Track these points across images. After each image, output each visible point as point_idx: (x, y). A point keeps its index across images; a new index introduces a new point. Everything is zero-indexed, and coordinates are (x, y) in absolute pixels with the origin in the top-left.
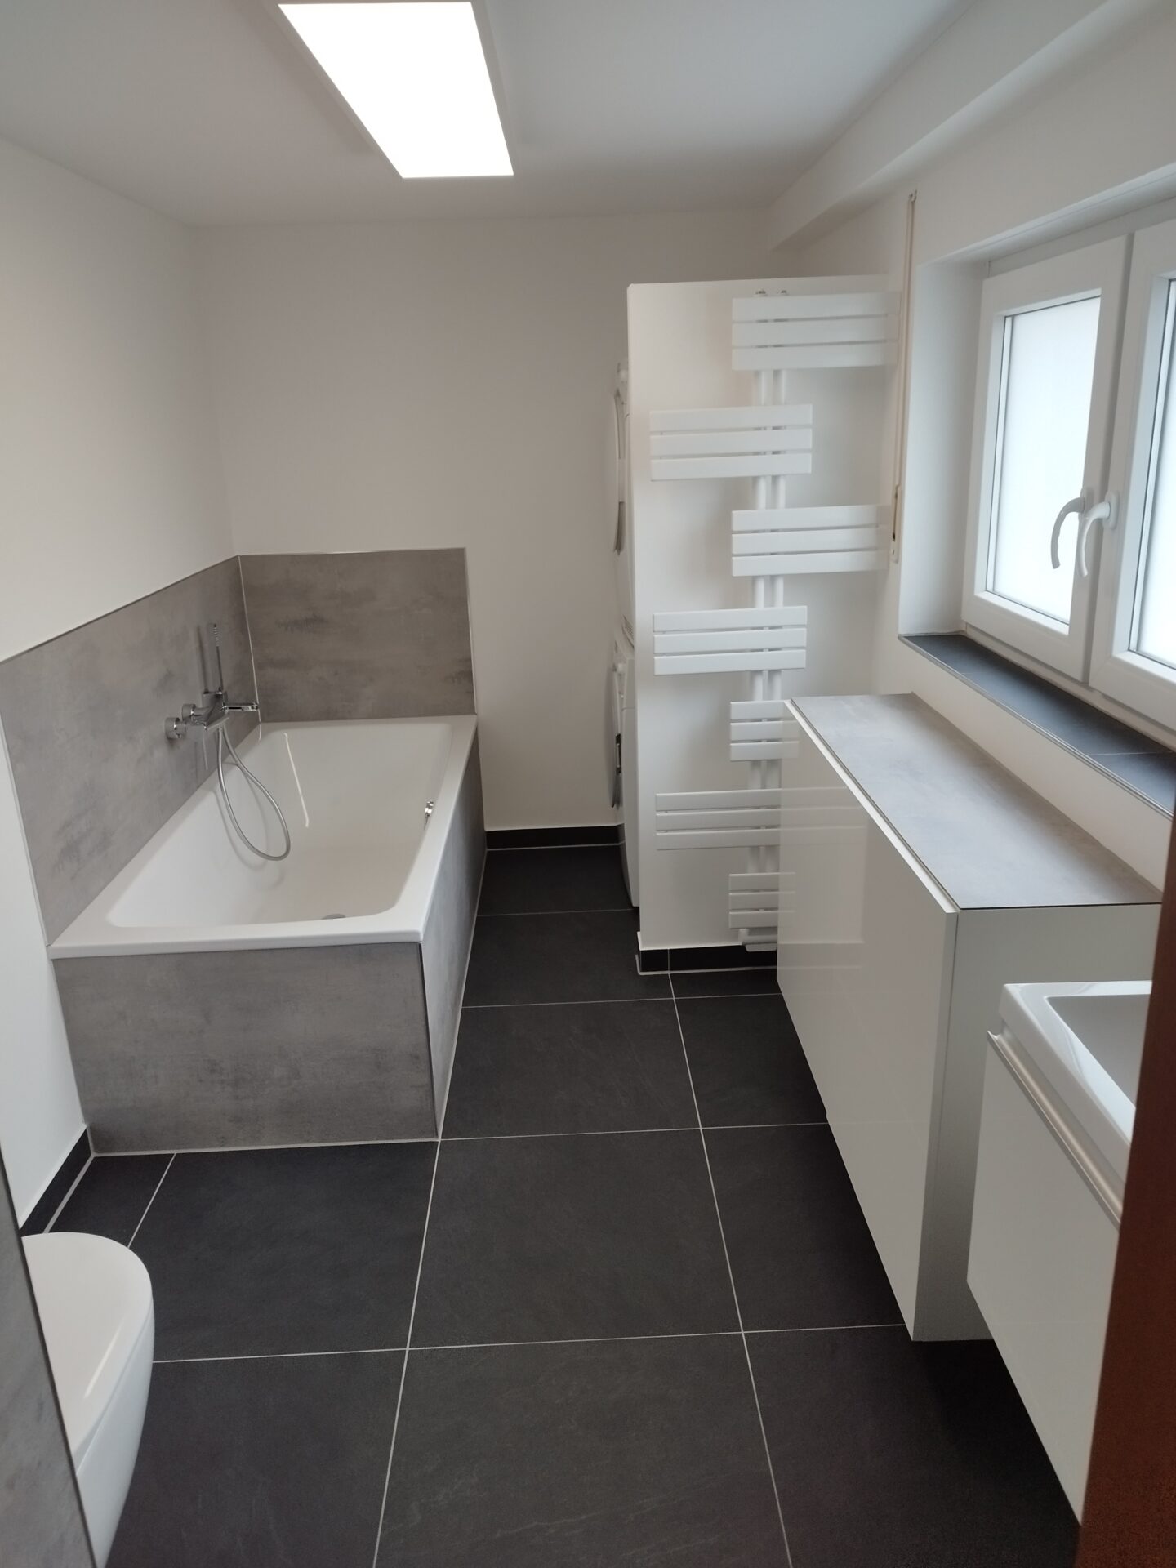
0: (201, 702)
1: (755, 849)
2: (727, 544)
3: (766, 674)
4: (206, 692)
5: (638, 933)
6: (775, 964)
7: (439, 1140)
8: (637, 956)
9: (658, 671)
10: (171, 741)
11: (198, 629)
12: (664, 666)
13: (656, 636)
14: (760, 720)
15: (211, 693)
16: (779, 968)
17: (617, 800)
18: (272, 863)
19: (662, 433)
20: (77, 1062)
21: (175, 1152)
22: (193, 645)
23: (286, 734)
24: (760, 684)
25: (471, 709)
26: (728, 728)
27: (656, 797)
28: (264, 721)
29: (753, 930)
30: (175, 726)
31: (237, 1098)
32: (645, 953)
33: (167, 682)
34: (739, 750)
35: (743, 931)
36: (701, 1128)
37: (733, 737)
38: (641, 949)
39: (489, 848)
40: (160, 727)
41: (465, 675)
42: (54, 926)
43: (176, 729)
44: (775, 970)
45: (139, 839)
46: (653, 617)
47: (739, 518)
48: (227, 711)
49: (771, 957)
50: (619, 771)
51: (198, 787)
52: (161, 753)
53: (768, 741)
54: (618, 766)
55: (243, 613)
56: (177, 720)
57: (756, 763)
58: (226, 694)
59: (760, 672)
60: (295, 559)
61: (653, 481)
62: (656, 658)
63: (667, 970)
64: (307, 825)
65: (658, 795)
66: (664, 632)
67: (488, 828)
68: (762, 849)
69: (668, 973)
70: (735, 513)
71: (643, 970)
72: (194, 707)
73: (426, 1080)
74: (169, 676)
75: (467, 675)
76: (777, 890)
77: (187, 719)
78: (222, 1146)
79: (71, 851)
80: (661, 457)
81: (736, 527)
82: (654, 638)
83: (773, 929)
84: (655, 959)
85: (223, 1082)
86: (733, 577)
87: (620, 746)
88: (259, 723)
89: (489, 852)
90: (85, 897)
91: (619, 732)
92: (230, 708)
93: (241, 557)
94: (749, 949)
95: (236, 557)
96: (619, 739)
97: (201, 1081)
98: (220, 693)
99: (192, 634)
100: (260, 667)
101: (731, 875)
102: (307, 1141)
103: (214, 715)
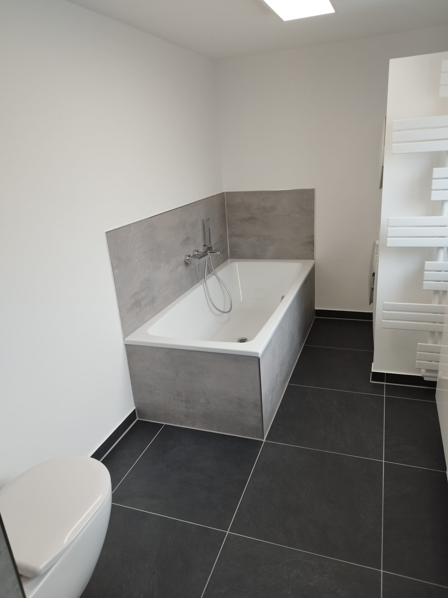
0: (202, 250)
1: (433, 333)
2: (430, 184)
3: (446, 249)
4: (205, 246)
5: (373, 363)
6: (436, 387)
7: (264, 441)
8: (371, 373)
9: (388, 245)
10: (186, 264)
11: (203, 221)
12: (391, 242)
13: (389, 228)
14: (441, 271)
15: (207, 246)
16: (437, 389)
17: (371, 301)
18: (224, 314)
19: (399, 131)
20: (133, 384)
21: (165, 424)
22: (200, 227)
23: (237, 264)
24: (442, 253)
25: (312, 258)
26: (422, 274)
27: (383, 303)
28: (230, 258)
29: (428, 371)
30: (188, 258)
31: (187, 407)
32: (373, 372)
33: (187, 241)
34: (427, 285)
35: (423, 371)
36: (384, 461)
37: (425, 279)
38: (372, 371)
39: (316, 316)
40: (182, 258)
41: (311, 243)
42: (126, 333)
43: (188, 259)
44: (435, 390)
45: (168, 301)
46: (388, 219)
47: (437, 172)
48: (209, 253)
49: (434, 384)
50: (373, 289)
51: (198, 282)
52: (182, 268)
53: (444, 281)
54: (373, 287)
55: (224, 215)
56: (189, 256)
57: (436, 292)
58: (212, 246)
59: (442, 248)
60: (246, 193)
61: (392, 154)
62: (388, 238)
63: (384, 382)
64: (241, 300)
65: (384, 302)
66: (393, 227)
67: (316, 308)
68: (437, 334)
69: (385, 383)
70: (434, 169)
71: (373, 380)
72: (198, 251)
73: (260, 415)
74: (188, 238)
75: (312, 243)
76: (439, 353)
77: (194, 256)
78: (181, 425)
79: (137, 303)
80: (398, 143)
81: (434, 176)
82: (388, 229)
83: (436, 371)
84: (379, 376)
85: (182, 400)
86: (431, 201)
87: (374, 278)
88: (229, 259)
89: (316, 318)
90: (142, 321)
91: (374, 271)
92: (210, 252)
93: (226, 192)
94: (425, 379)
95: (224, 193)
96: (374, 274)
97: (174, 399)
98: (210, 246)
99: (200, 222)
100: (230, 237)
101: (418, 343)
102: (212, 430)
103: (205, 254)
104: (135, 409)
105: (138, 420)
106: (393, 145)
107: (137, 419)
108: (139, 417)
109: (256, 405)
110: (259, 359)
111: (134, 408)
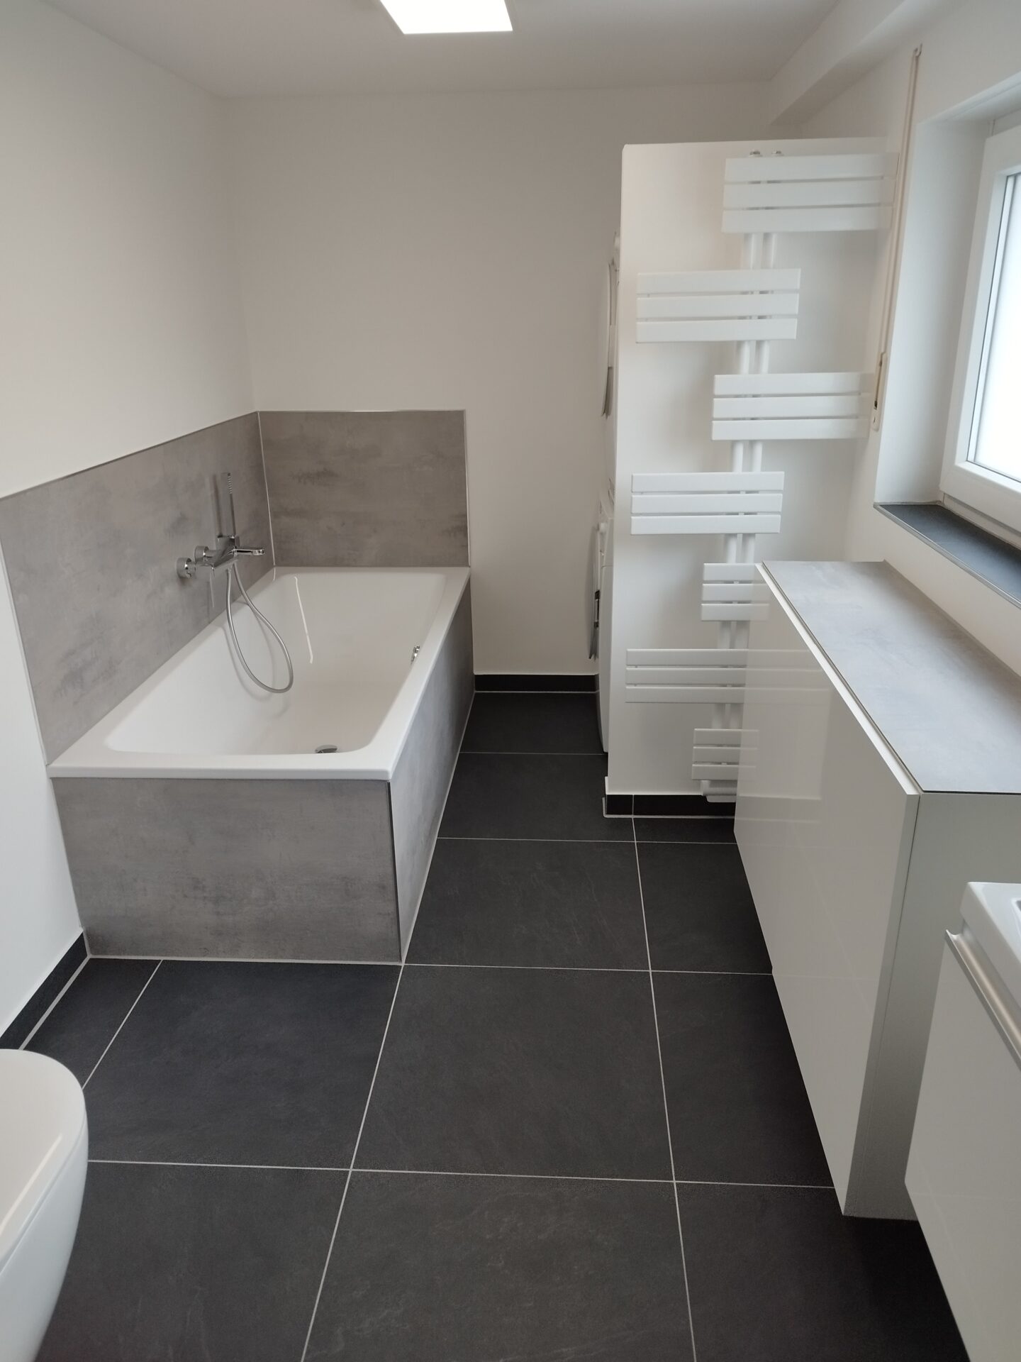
0: (215, 545)
1: (721, 706)
2: (709, 408)
3: (740, 537)
4: (220, 536)
5: (606, 778)
6: (734, 814)
7: (403, 964)
8: (604, 799)
9: (634, 531)
10: (182, 579)
11: (214, 478)
12: (640, 526)
13: (633, 496)
14: (732, 582)
15: (225, 536)
16: (736, 818)
17: (593, 652)
18: (276, 695)
19: (649, 295)
20: (74, 872)
21: (162, 958)
22: (208, 491)
23: (296, 578)
24: (734, 546)
25: (464, 562)
26: (700, 589)
27: (627, 652)
28: (278, 565)
29: (714, 782)
30: (186, 566)
31: (218, 913)
32: (608, 796)
33: (180, 525)
34: (710, 610)
35: (705, 783)
36: (650, 971)
37: (704, 598)
38: (607, 793)
39: (477, 690)
40: (172, 566)
41: (460, 529)
42: (52, 750)
43: (187, 568)
44: (733, 820)
45: (145, 669)
46: (632, 476)
47: (722, 383)
48: (236, 554)
49: (729, 808)
50: (597, 625)
51: (210, 623)
52: (172, 591)
53: (739, 602)
54: (596, 621)
55: (260, 465)
56: (189, 561)
57: (726, 624)
58: (238, 538)
59: (735, 535)
60: (309, 415)
61: (637, 343)
62: (633, 517)
63: (631, 814)
64: (311, 662)
65: (629, 650)
66: (642, 493)
67: (476, 673)
68: (728, 707)
69: (632, 817)
70: (717, 376)
71: (608, 813)
72: (206, 549)
73: (392, 908)
74: (182, 519)
75: (462, 530)
76: (739, 746)
77: (198, 560)
78: (204, 956)
79: (74, 678)
80: (647, 320)
81: (717, 391)
82: (632, 498)
83: (733, 783)
84: (620, 803)
85: (205, 897)
86: (712, 441)
87: (598, 602)
88: (273, 567)
89: (476, 694)
90: (87, 720)
91: (599, 588)
92: (238, 551)
93: (261, 413)
94: (710, 799)
95: (256, 413)
96: (598, 594)
97: (185, 896)
98: (233, 537)
99: (208, 482)
100: (275, 515)
101: (696, 729)
102: (281, 957)
103: (223, 558)
104: (82, 934)
105: (91, 959)
106: (638, 323)
107: (89, 956)
108: (94, 951)
109: (384, 887)
110: (389, 784)
111: (78, 931)
